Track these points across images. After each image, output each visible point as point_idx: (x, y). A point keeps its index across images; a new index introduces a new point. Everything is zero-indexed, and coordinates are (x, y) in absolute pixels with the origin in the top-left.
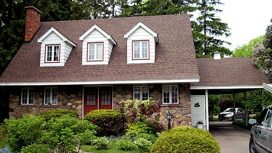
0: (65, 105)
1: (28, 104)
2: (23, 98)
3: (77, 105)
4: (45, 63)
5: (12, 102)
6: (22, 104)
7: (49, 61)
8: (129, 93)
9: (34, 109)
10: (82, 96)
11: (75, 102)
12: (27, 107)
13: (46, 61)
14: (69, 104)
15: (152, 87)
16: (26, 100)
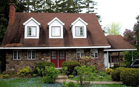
0: (40, 59)
1: (17, 59)
2: (14, 56)
3: (47, 59)
4: (27, 36)
5: (8, 58)
6: (13, 59)
7: (30, 36)
8: (75, 53)
9: (22, 62)
10: (49, 55)
11: (46, 58)
12: (18, 61)
13: (28, 36)
14: (43, 59)
15: (86, 50)
16: (16, 57)
